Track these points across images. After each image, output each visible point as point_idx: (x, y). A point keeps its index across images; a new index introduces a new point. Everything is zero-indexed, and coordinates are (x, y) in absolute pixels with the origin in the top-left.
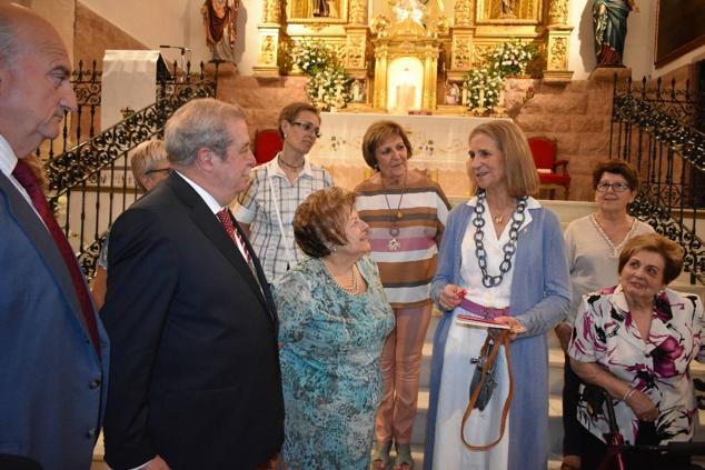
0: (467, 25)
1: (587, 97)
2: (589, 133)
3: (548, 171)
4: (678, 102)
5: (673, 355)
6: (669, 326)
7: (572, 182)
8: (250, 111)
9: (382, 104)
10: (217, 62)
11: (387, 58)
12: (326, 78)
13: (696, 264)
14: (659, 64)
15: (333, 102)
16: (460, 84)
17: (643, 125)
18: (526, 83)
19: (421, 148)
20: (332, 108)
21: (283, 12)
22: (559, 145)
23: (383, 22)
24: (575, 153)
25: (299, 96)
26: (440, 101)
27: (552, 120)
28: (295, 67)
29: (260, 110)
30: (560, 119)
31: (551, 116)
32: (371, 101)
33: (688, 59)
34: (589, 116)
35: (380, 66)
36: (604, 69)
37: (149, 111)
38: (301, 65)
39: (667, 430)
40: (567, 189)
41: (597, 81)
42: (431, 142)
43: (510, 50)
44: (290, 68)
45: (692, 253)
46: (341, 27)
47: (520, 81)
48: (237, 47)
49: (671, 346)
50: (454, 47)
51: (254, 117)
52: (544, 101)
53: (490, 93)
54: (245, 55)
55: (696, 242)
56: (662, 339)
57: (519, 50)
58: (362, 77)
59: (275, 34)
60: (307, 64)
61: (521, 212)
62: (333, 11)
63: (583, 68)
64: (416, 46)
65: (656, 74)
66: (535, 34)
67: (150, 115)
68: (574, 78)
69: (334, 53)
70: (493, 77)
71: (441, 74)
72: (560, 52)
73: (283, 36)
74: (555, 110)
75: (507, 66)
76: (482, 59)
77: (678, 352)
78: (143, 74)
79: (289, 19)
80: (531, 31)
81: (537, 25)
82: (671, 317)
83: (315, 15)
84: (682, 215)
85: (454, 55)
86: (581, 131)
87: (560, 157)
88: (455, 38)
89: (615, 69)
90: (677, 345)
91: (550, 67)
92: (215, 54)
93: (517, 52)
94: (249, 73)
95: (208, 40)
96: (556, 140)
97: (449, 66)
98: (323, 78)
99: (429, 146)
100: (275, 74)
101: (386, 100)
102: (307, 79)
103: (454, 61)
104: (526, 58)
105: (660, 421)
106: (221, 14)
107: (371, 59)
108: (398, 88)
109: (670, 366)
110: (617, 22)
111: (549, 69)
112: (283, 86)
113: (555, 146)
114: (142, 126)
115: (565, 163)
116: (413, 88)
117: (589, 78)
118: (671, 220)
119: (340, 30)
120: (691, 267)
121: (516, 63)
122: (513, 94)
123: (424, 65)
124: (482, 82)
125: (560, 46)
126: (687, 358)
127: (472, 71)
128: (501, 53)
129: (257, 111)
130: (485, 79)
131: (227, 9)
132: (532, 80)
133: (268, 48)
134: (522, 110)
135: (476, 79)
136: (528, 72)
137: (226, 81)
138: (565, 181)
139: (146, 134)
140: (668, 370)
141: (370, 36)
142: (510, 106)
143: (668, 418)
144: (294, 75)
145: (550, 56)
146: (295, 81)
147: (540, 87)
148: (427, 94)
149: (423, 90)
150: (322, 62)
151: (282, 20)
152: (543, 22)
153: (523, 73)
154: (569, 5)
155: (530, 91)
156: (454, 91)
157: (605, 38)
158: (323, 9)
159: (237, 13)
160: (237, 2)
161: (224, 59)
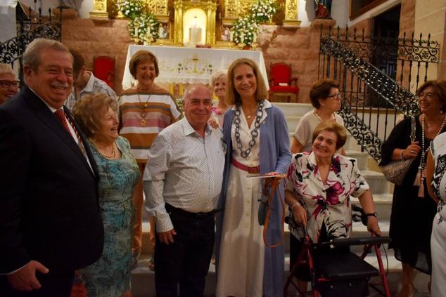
1: (309, 38)
2: (311, 61)
3: (286, 85)
4: (357, 42)
5: (338, 192)
6: (338, 176)
7: (300, 92)
8: (89, 43)
9: (180, 40)
10: (62, 8)
11: (183, 9)
12: (141, 21)
13: (364, 140)
14: (353, 17)
15: (145, 38)
17: (336, 56)
18: (272, 28)
19: (204, 70)
20: (145, 43)
22: (293, 68)
24: (302, 73)
25: (123, 33)
26: (218, 39)
27: (288, 52)
28: (120, 13)
29: (97, 43)
30: (293, 52)
31: (287, 49)
32: (173, 38)
33: (368, 15)
34: (310, 50)
35: (178, 14)
36: (320, 20)
37: (11, 43)
38: (124, 12)
39: (333, 234)
40: (297, 96)
41: (316, 27)
42: (210, 66)
43: (262, 6)
44: (116, 14)
45: (362, 133)
47: (269, 26)
49: (337, 187)
50: (227, 3)
51: (92, 47)
52: (283, 40)
53: (250, 34)
55: (364, 127)
56: (334, 183)
57: (268, 6)
58: (166, 21)
60: (128, 11)
61: (261, 111)
63: (307, 18)
64: (201, 3)
65: (351, 24)
67: (12, 45)
68: (302, 25)
69: (147, 5)
70: (251, 23)
71: (218, 20)
72: (293, 8)
74: (290, 46)
75: (260, 17)
76: (244, 11)
77: (341, 191)
78: (5, 15)
82: (340, 171)
84: (357, 111)
85: (227, 8)
86: (306, 59)
87: (293, 76)
89: (326, 20)
90: (341, 187)
91: (287, 18)
92: (62, 2)
93: (266, 8)
94: (88, 16)
96: (291, 65)
97: (223, 15)
98: (140, 21)
99: (210, 68)
100: (106, 18)
101: (182, 38)
102: (129, 22)
103: (227, 12)
104: (272, 11)
105: (329, 228)
107: (171, 10)
108: (190, 29)
109: (335, 198)
111: (286, 19)
112: (112, 26)
113: (291, 68)
114: (6, 54)
115: (296, 80)
116: (200, 30)
117: (311, 26)
118: (351, 114)
120: (361, 142)
121: (266, 14)
122: (264, 35)
123: (207, 14)
124: (244, 27)
125: (293, 4)
126: (346, 194)
127: (238, 19)
128: (256, 8)
129: (94, 43)
130: (246, 25)
132: (276, 26)
134: (270, 45)
135: (241, 24)
136: (273, 21)
137: (70, 21)
138: (296, 91)
139: (10, 59)
140: (335, 201)
142: (262, 43)
143: (334, 227)
144: (120, 19)
145: (287, 11)
146: (120, 23)
147: (282, 30)
148: (209, 33)
149: (207, 31)
150: (139, 10)
153: (271, 21)
155: (274, 33)
156: (226, 32)
157: (320, 0)
161: (68, 5)
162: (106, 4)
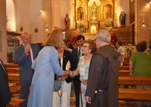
0: (102, 20)
1: (120, 29)
14: (130, 23)
16: (101, 29)
18: (111, 28)
21: (76, 19)
23: (90, 20)
32: (89, 32)
35: (90, 27)
41: (121, 27)
44: (77, 27)
48: (69, 25)
50: (100, 23)
57: (110, 23)
58: (87, 28)
60: (79, 27)
62: (83, 19)
64: (95, 24)
65: (130, 25)
69: (83, 25)
73: (76, 23)
80: (112, 20)
92: (66, 26)
94: (71, 29)
97: (100, 26)
98: (82, 29)
100: (75, 29)
101: (91, 32)
102: (80, 29)
106: (67, 21)
107: (88, 26)
110: (123, 18)
116: (95, 30)
119: (84, 21)
121: (109, 25)
122: (109, 29)
123: (96, 26)
125: (116, 22)
128: (107, 24)
131: (68, 20)
133: (74, 25)
134: (111, 31)
141: (88, 22)
142: (109, 31)
145: (114, 24)
146: (78, 29)
147: (113, 28)
150: (82, 26)
151: (76, 21)
152: (114, 18)
153: (111, 26)
154: (117, 16)
155: (111, 29)
157: (122, 20)
158: (81, 18)
159: (69, 20)
160: (69, 19)
161: (68, 27)
162: (75, 26)
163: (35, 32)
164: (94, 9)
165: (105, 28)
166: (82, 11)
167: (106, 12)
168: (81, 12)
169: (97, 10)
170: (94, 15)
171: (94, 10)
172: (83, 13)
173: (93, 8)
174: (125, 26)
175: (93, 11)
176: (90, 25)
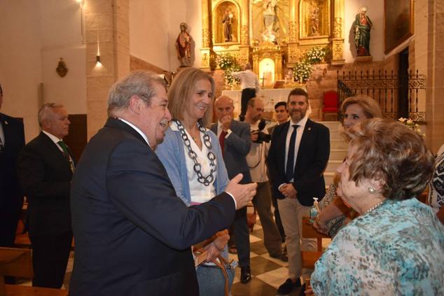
0: (294, 42)
10: (182, 66)
11: (258, 60)
14: (387, 52)
16: (292, 69)
18: (324, 66)
19: (268, 103)
23: (257, 42)
28: (218, 67)
35: (255, 63)
38: (220, 65)
41: (357, 63)
44: (216, 67)
46: (237, 46)
47: (321, 65)
48: (191, 59)
50: (289, 52)
54: (195, 62)
59: (208, 52)
60: (223, 65)
62: (234, 39)
63: (351, 56)
64: (271, 54)
65: (386, 57)
66: (328, 42)
68: (347, 62)
69: (235, 58)
70: (307, 65)
71: (284, 65)
72: (339, 51)
73: (212, 52)
75: (314, 59)
76: (303, 56)
79: (214, 44)
80: (326, 41)
81: (329, 38)
83: (226, 41)
85: (289, 56)
88: (289, 48)
91: (334, 58)
92: (182, 63)
95: (179, 58)
97: (287, 61)
100: (209, 70)
102: (223, 72)
103: (289, 59)
106: (184, 45)
107: (251, 60)
110: (364, 35)
116: (270, 73)
117: (354, 61)
121: (318, 57)
122: (318, 71)
123: (275, 61)
125: (339, 48)
127: (297, 63)
128: (311, 53)
131: (186, 43)
132: (326, 64)
133: (205, 59)
134: (323, 79)
141: (251, 49)
142: (317, 77)
145: (334, 53)
146: (218, 72)
147: (330, 67)
148: (277, 75)
149: (275, 73)
150: (230, 63)
151: (211, 45)
152: (332, 36)
153: (323, 61)
154: (342, 28)
155: (325, 69)
156: (289, 73)
157: (359, 43)
158: (229, 38)
159: (190, 44)
160: (191, 39)
161: (186, 65)
162: (208, 61)
163: (56, 74)
164: (269, 8)
165: (304, 69)
166: (231, 16)
167: (307, 20)
168: (227, 19)
169: (278, 12)
170: (270, 28)
171: (270, 11)
172: (234, 20)
173: (265, 6)
174: (370, 61)
175: (265, 13)
176: (255, 57)
